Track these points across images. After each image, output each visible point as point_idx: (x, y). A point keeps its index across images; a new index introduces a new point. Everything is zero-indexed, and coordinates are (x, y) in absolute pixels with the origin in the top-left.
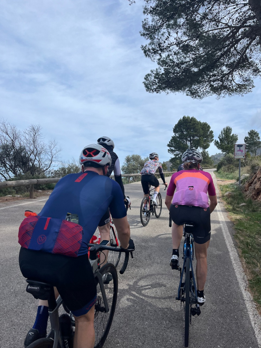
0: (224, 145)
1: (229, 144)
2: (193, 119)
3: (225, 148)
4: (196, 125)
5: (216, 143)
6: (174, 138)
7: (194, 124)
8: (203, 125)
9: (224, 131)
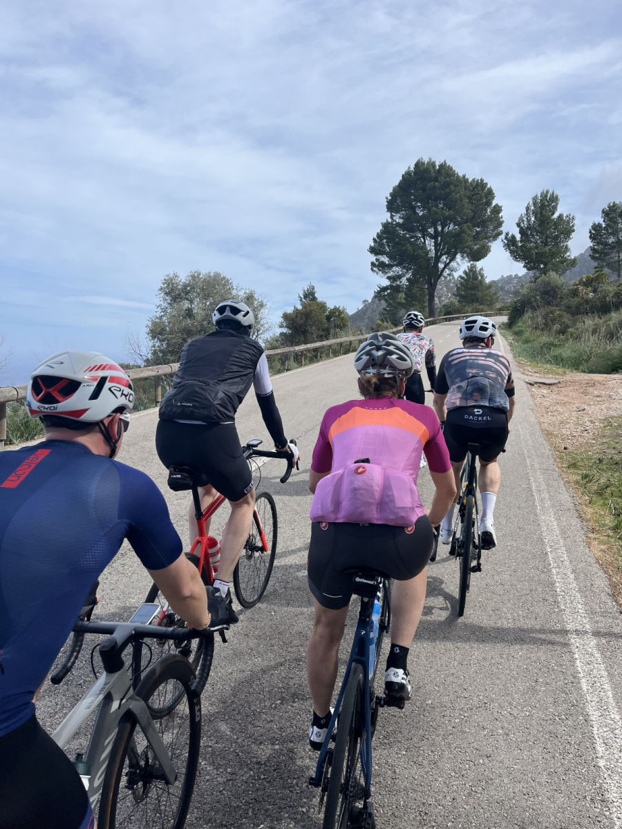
0: (531, 249)
1: (546, 244)
2: (445, 170)
3: (534, 256)
4: (452, 188)
5: (510, 243)
6: (388, 229)
7: (446, 185)
8: (474, 188)
9: (535, 204)
